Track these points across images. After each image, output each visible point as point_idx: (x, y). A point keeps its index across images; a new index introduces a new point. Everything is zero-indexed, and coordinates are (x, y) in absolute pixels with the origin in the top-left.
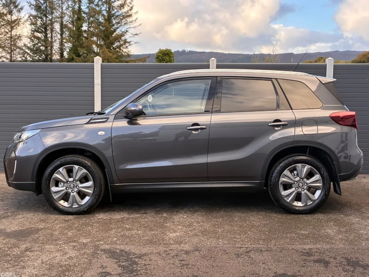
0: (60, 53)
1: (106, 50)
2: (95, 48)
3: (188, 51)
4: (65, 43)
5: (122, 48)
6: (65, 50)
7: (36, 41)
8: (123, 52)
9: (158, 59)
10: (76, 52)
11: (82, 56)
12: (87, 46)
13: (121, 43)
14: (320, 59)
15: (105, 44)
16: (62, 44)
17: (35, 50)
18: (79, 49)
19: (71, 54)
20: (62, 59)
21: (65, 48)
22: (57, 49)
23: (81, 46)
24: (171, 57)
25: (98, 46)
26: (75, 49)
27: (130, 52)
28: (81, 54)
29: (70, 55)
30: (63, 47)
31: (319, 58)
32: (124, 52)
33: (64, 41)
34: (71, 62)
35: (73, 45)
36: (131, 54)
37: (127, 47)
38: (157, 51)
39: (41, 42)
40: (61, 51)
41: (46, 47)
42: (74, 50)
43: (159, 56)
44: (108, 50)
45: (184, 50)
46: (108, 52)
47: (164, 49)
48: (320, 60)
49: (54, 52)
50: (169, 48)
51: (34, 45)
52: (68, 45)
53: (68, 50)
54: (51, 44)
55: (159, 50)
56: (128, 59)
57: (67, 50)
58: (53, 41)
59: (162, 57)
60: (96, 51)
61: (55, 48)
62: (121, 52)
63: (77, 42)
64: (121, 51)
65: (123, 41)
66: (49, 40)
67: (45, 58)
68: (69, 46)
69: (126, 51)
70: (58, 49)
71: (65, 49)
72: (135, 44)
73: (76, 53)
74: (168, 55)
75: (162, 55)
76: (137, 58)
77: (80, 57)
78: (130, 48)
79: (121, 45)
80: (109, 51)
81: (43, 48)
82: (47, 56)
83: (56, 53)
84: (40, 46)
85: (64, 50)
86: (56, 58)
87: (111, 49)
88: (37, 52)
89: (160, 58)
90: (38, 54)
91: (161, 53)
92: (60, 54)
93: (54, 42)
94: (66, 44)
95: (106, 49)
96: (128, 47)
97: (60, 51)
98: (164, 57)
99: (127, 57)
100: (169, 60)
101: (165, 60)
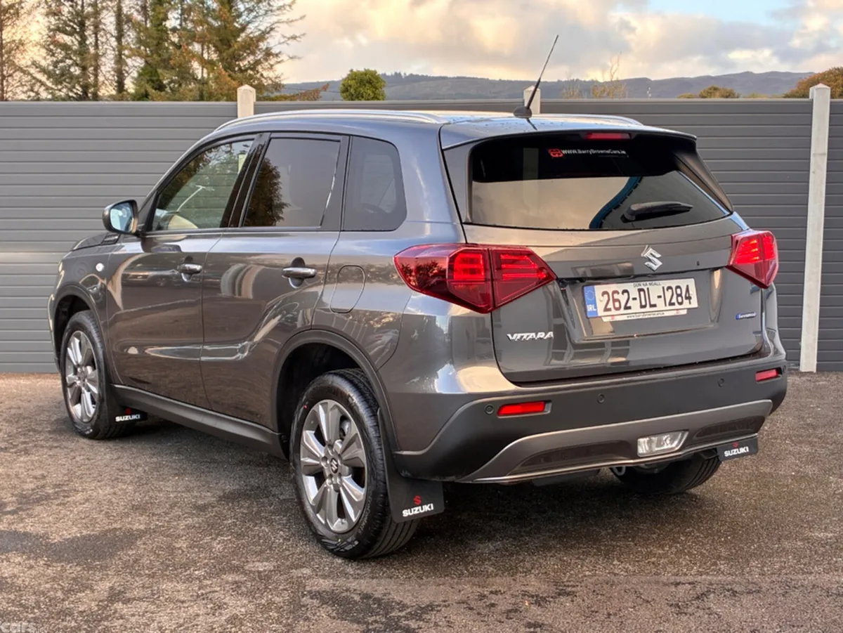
0: (116, 82)
1: (224, 72)
2: (197, 69)
3: (407, 74)
4: (128, 57)
5: (259, 68)
6: (129, 74)
7: (60, 55)
8: (263, 77)
9: (348, 94)
10: (155, 78)
11: (166, 87)
12: (180, 66)
13: (259, 57)
14: (712, 91)
15: (222, 60)
16: (120, 60)
17: (57, 75)
18: (160, 71)
19: (143, 83)
20: (120, 95)
21: (127, 68)
22: (109, 72)
23: (166, 63)
24: (376, 89)
25: (205, 63)
26: (151, 72)
27: (279, 77)
28: (165, 82)
29: (141, 86)
30: (123, 68)
31: (710, 89)
32: (266, 78)
33: (124, 54)
34: (143, 100)
35: (146, 62)
36: (284, 82)
37: (272, 66)
38: (345, 76)
39: (72, 56)
40: (118, 76)
41: (84, 69)
42: (150, 74)
43: (350, 86)
44: (227, 74)
45: (398, 72)
46: (229, 79)
47: (362, 69)
48: (711, 93)
49: (101, 78)
50: (372, 69)
51: (55, 64)
52: (133, 62)
53: (135, 75)
54: (96, 60)
55: (349, 73)
56: (277, 94)
57: (132, 75)
58: (100, 54)
59: (357, 88)
60: (200, 77)
61: (103, 68)
62: (259, 79)
63: (155, 56)
64: (258, 75)
65: (264, 53)
66: (89, 53)
67: (81, 94)
68: (136, 64)
69: (271, 76)
70: (112, 73)
71: (127, 72)
72: (290, 60)
73: (153, 81)
74: (370, 83)
75: (357, 83)
76: (297, 92)
77: (164, 91)
78: (279, 69)
79: (258, 62)
80: (230, 76)
81: (76, 71)
82: (85, 88)
83: (106, 82)
84: (70, 66)
85: (126, 75)
86: (107, 94)
87: (235, 72)
88: (64, 78)
89: (352, 91)
90: (65, 84)
91: (355, 79)
92: (116, 84)
93: (102, 56)
94: (129, 61)
95: (223, 70)
96: (275, 67)
97: (116, 78)
98: (361, 89)
99: (274, 90)
100: (372, 95)
101: (364, 94)
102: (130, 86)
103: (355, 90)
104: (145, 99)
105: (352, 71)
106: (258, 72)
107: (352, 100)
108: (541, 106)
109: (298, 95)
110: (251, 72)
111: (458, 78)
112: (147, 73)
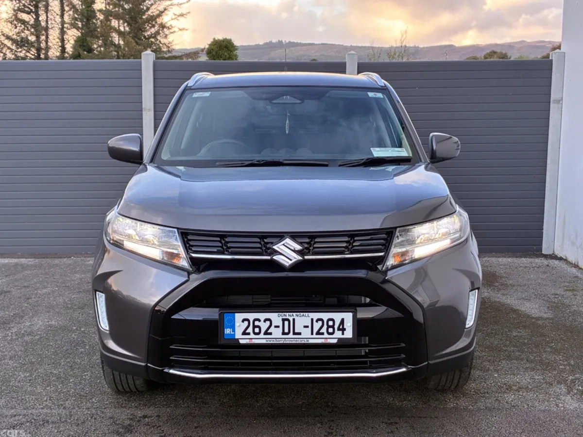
0: (60, 47)
1: (131, 40)
2: (116, 38)
3: (287, 42)
4: (68, 29)
5: (159, 38)
6: (69, 41)
7: (21, 27)
8: (161, 43)
9: (211, 55)
10: (85, 44)
11: (94, 50)
12: (102, 35)
13: (158, 29)
14: (493, 54)
15: (131, 31)
16: (62, 31)
17: (19, 41)
18: (88, 39)
19: (77, 47)
20: (63, 55)
21: (67, 37)
22: (55, 39)
23: (92, 34)
24: (231, 51)
25: (120, 34)
26: (83, 39)
27: (171, 43)
28: (94, 47)
29: (76, 50)
30: (65, 37)
31: (491, 52)
33: (65, 27)
34: (78, 59)
35: (81, 33)
36: (174, 47)
37: (166, 35)
38: (209, 43)
39: (29, 28)
40: (61, 42)
41: (38, 37)
42: (82, 41)
43: (213, 49)
44: (134, 41)
45: (280, 40)
47: (221, 38)
48: (491, 55)
49: (50, 44)
50: (228, 38)
51: (18, 34)
52: (72, 33)
53: (72, 42)
54: (47, 31)
55: (212, 40)
56: (170, 55)
58: (50, 27)
59: (217, 51)
60: (117, 43)
61: (50, 37)
62: (158, 45)
63: (85, 28)
64: (158, 42)
65: (160, 26)
66: (41, 26)
67: (36, 55)
68: (74, 34)
69: (165, 42)
70: (58, 40)
72: (180, 31)
73: (84, 46)
74: (227, 48)
75: (217, 48)
77: (92, 53)
78: (171, 38)
79: (157, 33)
80: (137, 43)
81: (32, 38)
82: (39, 51)
83: (53, 47)
84: (28, 35)
85: (67, 41)
87: (141, 40)
88: (23, 43)
89: (214, 53)
90: (24, 47)
91: (216, 45)
94: (69, 32)
95: (131, 38)
96: (168, 36)
97: (60, 44)
98: (220, 52)
99: (168, 53)
100: (228, 56)
101: (222, 55)
102: (69, 48)
103: (216, 53)
104: (79, 58)
105: (214, 39)
106: (157, 40)
107: (214, 60)
108: (358, 64)
109: (184, 55)
110: (153, 40)
111: (322, 44)
112: (80, 40)
